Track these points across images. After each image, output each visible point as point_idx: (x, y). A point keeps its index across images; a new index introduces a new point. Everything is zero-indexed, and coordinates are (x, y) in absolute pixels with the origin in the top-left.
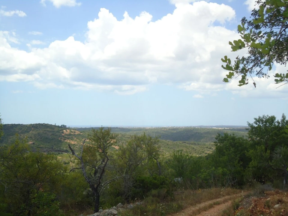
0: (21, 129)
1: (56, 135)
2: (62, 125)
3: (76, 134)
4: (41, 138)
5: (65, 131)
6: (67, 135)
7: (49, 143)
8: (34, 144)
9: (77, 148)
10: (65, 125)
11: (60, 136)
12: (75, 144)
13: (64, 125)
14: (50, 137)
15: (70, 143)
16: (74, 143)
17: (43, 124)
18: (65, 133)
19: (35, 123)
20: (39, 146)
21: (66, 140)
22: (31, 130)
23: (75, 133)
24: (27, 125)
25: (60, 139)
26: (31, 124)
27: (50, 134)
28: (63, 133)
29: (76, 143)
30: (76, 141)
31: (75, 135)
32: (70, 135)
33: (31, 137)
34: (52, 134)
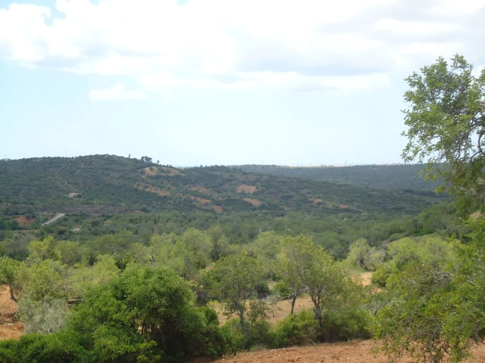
0: (60, 167)
1: (128, 178)
2: (143, 158)
3: (171, 175)
4: (98, 185)
5: (147, 169)
6: (152, 177)
7: (113, 194)
8: (79, 196)
9: (170, 203)
10: (149, 157)
11: (136, 181)
12: (165, 197)
13: (146, 157)
14: (117, 183)
15: (155, 193)
16: (165, 194)
17: (104, 155)
18: (147, 173)
19: (89, 155)
20: (90, 201)
21: (148, 187)
22: (80, 168)
23: (169, 173)
24: (73, 158)
25: (135, 186)
26: (81, 157)
27: (117, 176)
28: (143, 173)
29: (168, 194)
30: (169, 189)
31: (169, 177)
32: (157, 177)
33: (76, 184)
34: (122, 176)
